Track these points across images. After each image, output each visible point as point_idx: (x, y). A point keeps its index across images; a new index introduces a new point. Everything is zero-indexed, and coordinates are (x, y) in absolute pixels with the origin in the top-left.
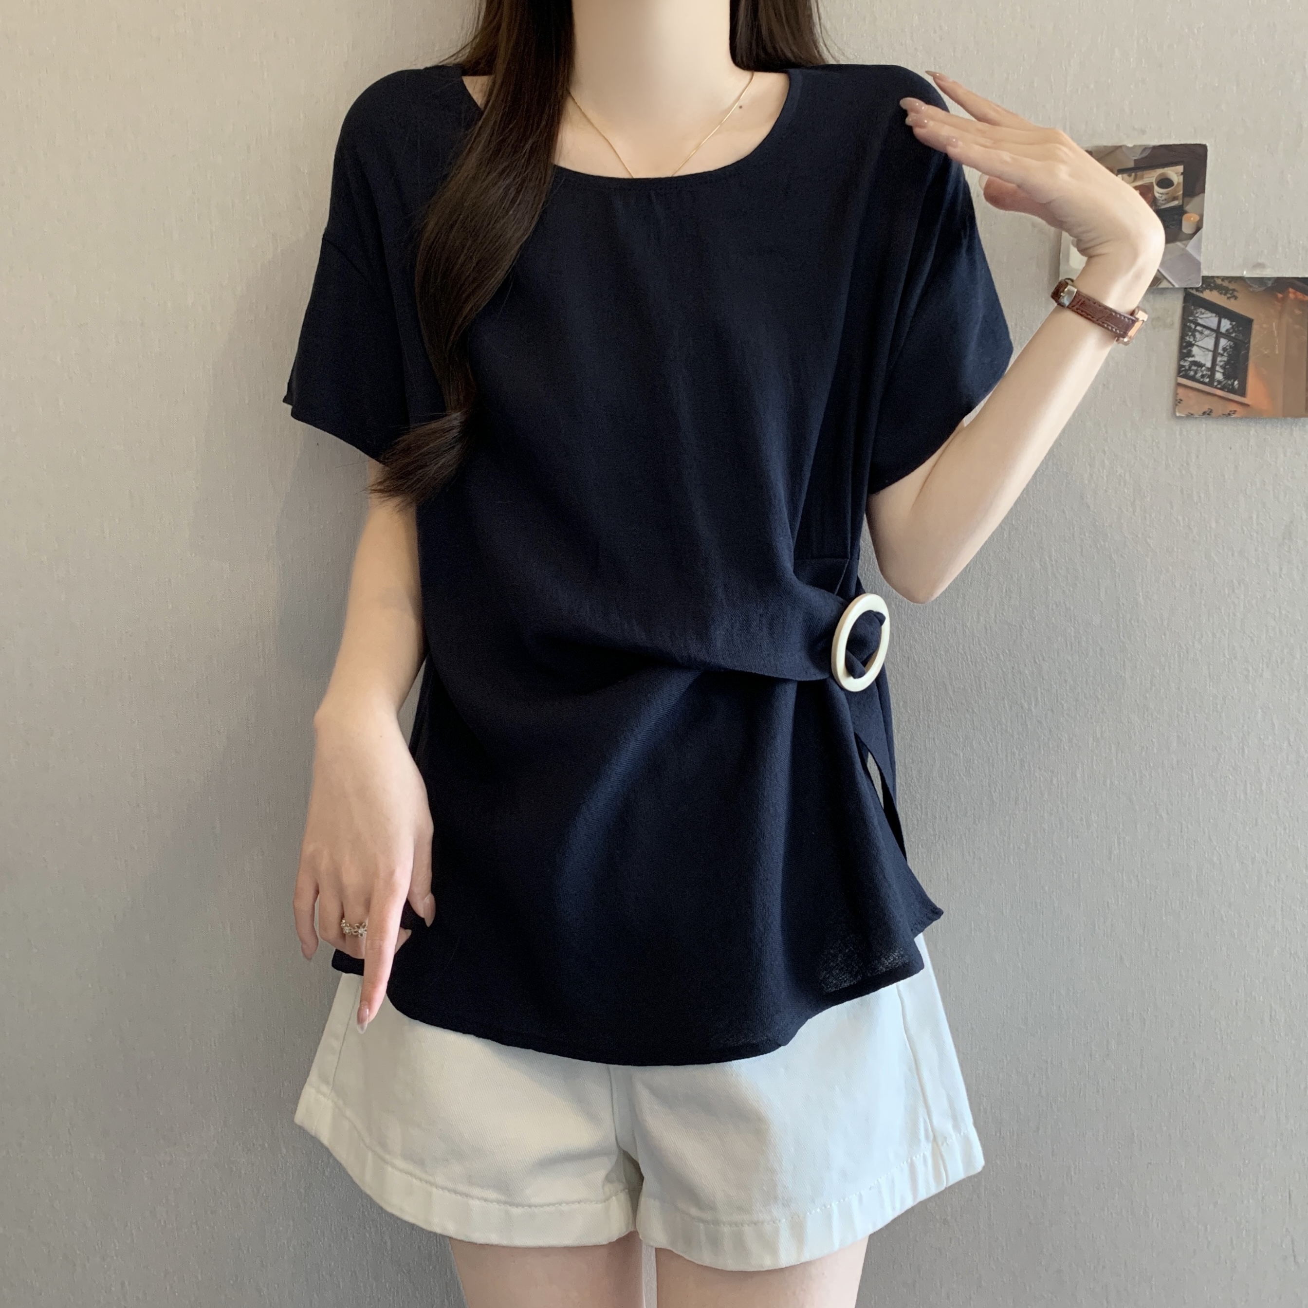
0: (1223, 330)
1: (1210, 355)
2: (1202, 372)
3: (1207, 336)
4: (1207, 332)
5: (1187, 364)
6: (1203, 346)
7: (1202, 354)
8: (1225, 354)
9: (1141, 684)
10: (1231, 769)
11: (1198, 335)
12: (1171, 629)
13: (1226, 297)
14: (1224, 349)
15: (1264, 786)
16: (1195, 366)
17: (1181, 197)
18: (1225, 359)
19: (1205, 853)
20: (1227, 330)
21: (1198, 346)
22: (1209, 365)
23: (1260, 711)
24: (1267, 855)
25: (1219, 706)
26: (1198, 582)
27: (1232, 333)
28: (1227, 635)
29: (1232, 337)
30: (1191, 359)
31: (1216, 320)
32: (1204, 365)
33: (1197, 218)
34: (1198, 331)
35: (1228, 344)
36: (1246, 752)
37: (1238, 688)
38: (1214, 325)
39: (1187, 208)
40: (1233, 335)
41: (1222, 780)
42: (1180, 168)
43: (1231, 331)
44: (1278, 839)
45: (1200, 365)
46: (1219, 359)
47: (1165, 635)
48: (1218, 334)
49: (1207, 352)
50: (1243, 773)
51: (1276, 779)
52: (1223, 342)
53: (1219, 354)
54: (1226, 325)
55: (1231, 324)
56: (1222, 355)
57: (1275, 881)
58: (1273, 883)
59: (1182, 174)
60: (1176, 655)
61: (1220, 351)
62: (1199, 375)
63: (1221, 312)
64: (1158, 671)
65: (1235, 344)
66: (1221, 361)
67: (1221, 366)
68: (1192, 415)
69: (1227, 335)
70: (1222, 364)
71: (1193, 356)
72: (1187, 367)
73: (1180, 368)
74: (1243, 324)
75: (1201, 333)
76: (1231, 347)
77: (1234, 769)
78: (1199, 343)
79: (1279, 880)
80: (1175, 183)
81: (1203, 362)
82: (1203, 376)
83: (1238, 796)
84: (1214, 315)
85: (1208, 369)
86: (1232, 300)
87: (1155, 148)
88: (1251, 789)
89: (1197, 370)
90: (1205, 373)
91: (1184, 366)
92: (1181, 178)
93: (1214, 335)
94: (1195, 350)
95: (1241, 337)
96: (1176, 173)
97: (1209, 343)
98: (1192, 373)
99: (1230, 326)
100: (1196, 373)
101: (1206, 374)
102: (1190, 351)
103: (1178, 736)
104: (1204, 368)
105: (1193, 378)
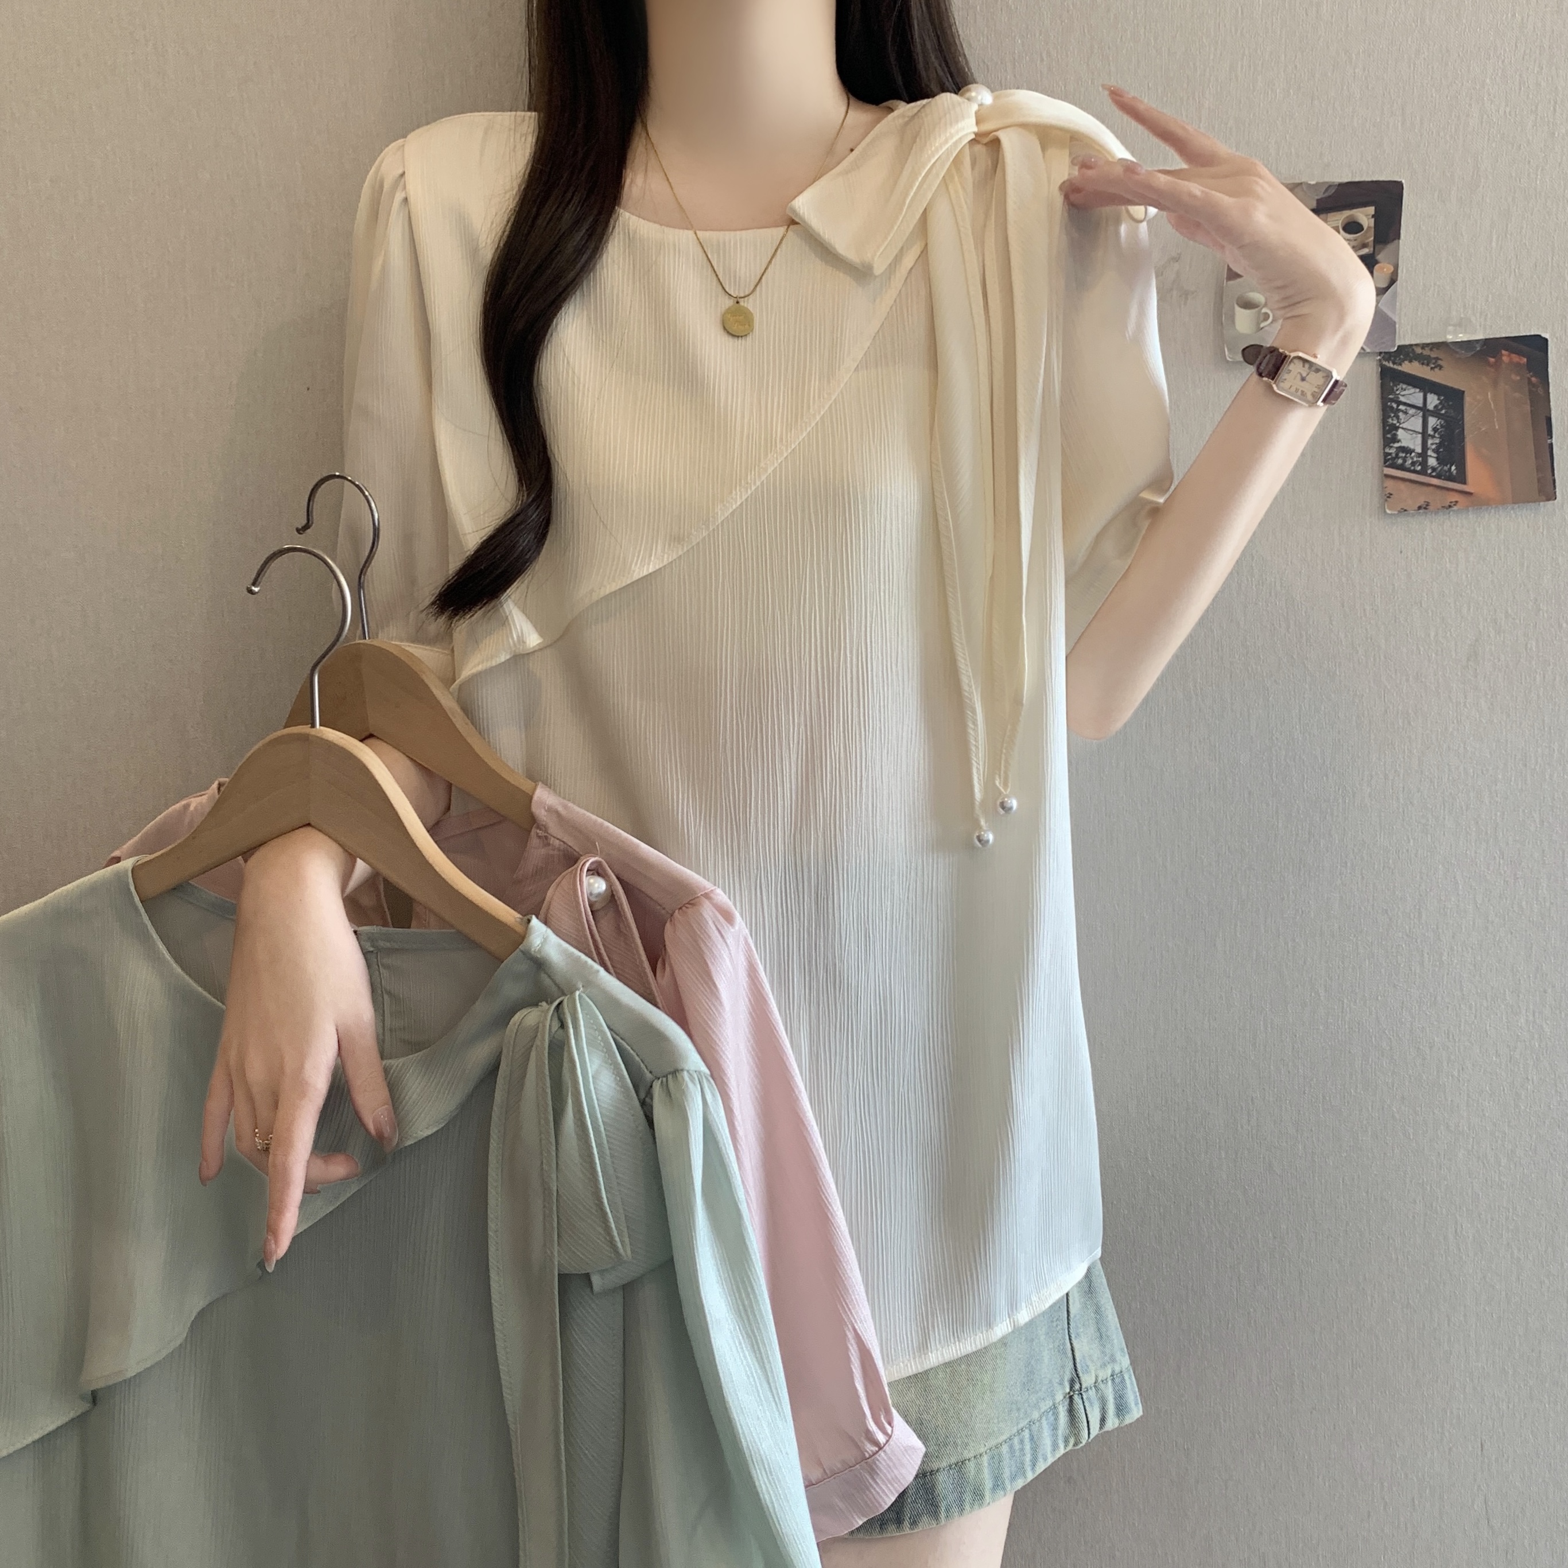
0: (1431, 407)
1: (1420, 435)
2: (1412, 458)
3: (1413, 416)
4: (1412, 411)
5: (1393, 451)
6: (1409, 428)
7: (1409, 438)
8: (1437, 435)
9: (1297, 835)
10: (1405, 937)
11: (1401, 414)
12: (1334, 769)
13: (1429, 368)
14: (1435, 430)
15: (1444, 958)
16: (1403, 452)
17: (1371, 244)
18: (1437, 441)
19: (1371, 1037)
20: (1436, 407)
21: (1403, 428)
22: (1419, 450)
23: (1440, 866)
24: (1448, 1038)
25: (1391, 861)
26: (1366, 713)
27: (1441, 409)
28: (1401, 776)
29: (1442, 414)
30: (1396, 445)
31: (1421, 395)
32: (1413, 451)
33: (1392, 269)
34: (1402, 411)
35: (1438, 422)
36: (1424, 916)
37: (1414, 839)
38: (1420, 404)
39: (1379, 257)
40: (1443, 412)
41: (1394, 950)
42: (1371, 210)
43: (1440, 407)
44: (1463, 1020)
45: (1407, 451)
46: (1430, 442)
47: (1327, 776)
48: (1424, 411)
49: (1414, 435)
50: (1419, 941)
51: (1460, 949)
52: (1432, 421)
53: (1430, 435)
54: (1433, 401)
55: (1439, 399)
56: (1433, 437)
57: (1459, 1071)
58: (1456, 1074)
59: (1373, 216)
60: (1340, 801)
61: (1430, 432)
62: (1409, 462)
63: (1425, 386)
64: (1318, 819)
65: (1446, 421)
66: (1432, 444)
67: (1433, 450)
68: (1405, 510)
69: (1435, 413)
70: (1434, 447)
71: (1399, 441)
72: (1394, 455)
73: (1386, 454)
74: (1453, 398)
75: (1406, 413)
76: (1442, 426)
77: (1407, 935)
78: (1404, 425)
79: (1463, 1069)
80: (1365, 229)
81: (1412, 447)
82: (1413, 464)
83: (1413, 969)
84: (1418, 390)
85: (1419, 455)
86: (1436, 370)
87: (1340, 185)
88: (1429, 961)
89: (1406, 457)
90: (1415, 459)
91: (1390, 454)
92: (1373, 220)
93: (1421, 414)
94: (1400, 433)
95: (1453, 414)
96: (1366, 216)
97: (1416, 423)
98: (1400, 461)
99: (1438, 402)
100: (1405, 461)
101: (1417, 461)
102: (1395, 435)
103: (1341, 897)
104: (1413, 454)
105: (1402, 468)
